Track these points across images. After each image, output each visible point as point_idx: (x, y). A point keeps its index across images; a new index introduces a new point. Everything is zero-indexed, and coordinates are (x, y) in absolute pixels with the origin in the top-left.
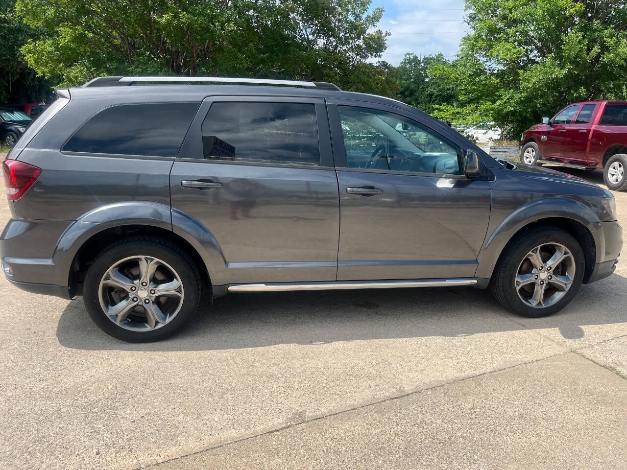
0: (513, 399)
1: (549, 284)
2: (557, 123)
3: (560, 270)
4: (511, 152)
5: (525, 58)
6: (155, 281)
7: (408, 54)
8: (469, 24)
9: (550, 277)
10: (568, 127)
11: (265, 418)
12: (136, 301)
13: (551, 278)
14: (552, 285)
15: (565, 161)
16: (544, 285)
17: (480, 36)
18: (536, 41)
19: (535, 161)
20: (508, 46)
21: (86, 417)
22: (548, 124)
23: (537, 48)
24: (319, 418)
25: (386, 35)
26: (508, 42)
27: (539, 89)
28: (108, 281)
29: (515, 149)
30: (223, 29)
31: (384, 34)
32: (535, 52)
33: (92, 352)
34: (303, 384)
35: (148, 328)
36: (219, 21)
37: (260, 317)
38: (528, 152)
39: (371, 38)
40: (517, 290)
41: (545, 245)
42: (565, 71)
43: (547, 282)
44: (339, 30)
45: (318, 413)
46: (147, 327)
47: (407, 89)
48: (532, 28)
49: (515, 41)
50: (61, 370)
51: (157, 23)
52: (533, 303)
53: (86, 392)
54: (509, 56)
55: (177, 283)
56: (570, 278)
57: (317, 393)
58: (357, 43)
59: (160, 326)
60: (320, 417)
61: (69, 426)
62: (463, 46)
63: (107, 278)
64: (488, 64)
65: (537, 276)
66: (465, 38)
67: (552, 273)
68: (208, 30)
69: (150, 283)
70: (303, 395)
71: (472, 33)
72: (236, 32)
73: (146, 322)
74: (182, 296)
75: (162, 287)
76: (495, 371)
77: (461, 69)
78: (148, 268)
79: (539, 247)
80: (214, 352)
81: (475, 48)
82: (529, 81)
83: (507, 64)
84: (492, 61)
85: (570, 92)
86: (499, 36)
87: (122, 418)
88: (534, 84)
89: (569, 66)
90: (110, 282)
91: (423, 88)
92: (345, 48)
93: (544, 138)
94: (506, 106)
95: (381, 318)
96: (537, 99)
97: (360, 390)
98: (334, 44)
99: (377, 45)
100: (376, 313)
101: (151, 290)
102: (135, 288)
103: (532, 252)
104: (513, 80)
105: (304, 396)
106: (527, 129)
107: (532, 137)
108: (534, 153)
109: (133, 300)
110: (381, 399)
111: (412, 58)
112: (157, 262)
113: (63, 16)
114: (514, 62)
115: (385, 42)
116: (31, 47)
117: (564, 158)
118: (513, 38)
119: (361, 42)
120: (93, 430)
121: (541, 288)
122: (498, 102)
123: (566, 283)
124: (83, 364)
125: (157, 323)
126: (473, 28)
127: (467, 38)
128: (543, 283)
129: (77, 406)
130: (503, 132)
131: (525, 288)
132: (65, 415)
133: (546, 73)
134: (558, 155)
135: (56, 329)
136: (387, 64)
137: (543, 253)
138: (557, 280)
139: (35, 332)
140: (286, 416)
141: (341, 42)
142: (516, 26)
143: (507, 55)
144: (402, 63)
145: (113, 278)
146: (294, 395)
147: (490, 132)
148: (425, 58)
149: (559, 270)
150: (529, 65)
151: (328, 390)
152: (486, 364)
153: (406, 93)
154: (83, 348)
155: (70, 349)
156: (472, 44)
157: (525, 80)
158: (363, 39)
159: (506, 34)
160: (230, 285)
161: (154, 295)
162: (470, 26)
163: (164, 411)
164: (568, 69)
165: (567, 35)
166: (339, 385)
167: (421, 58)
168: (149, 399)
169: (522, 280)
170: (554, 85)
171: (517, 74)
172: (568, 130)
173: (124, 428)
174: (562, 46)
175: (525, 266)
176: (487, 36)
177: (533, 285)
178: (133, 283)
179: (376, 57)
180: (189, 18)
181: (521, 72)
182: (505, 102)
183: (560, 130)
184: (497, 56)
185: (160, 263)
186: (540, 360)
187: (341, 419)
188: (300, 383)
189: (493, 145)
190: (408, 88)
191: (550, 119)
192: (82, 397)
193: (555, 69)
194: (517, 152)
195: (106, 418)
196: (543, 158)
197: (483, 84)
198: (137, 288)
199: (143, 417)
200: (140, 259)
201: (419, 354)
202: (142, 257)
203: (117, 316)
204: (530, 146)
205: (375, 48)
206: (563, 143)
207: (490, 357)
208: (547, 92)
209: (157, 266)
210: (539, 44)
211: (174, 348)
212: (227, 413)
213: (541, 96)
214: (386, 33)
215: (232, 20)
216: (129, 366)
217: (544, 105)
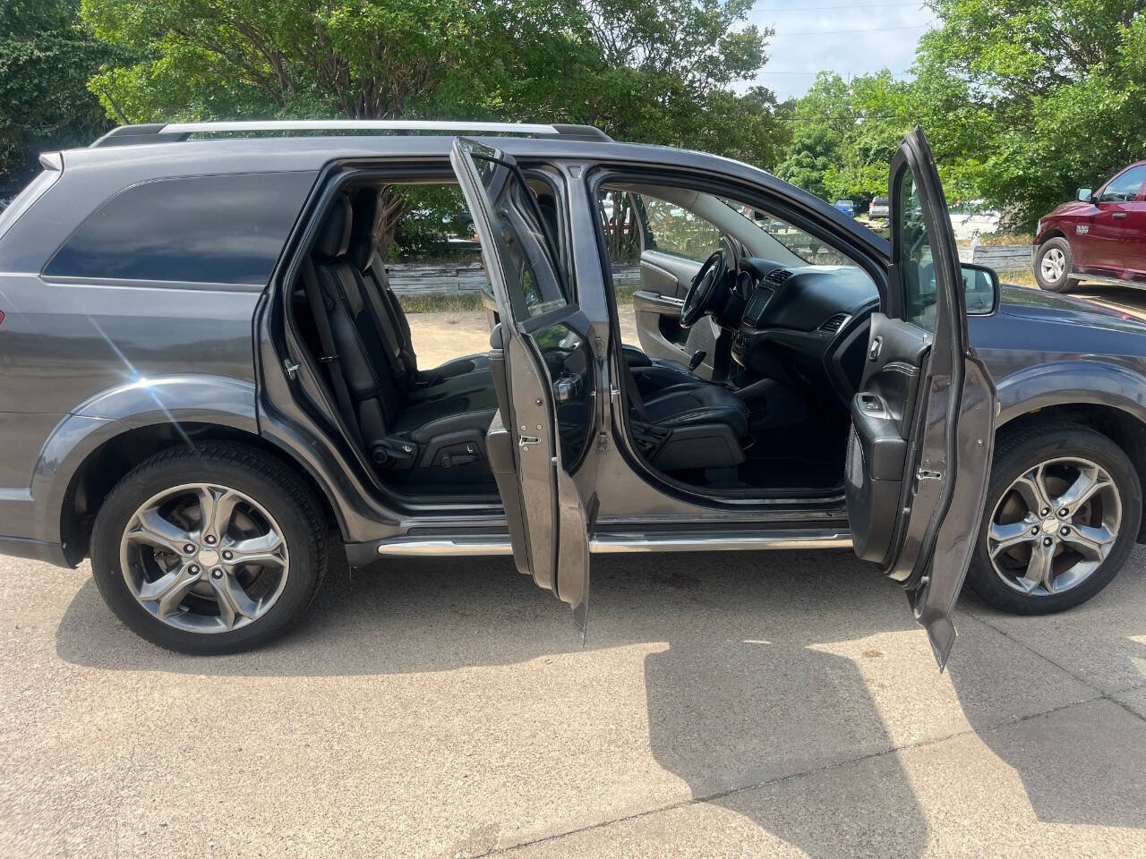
0: (960, 813)
1: (1064, 544)
2: (1109, 199)
3: (1089, 514)
4: (1016, 258)
5: (1048, 74)
6: (233, 533)
7: (824, 73)
8: (934, 10)
9: (1065, 531)
10: (1129, 207)
11: (412, 840)
12: (196, 573)
13: (1068, 532)
14: (1071, 548)
15: (1124, 275)
16: (1052, 548)
17: (955, 32)
18: (1068, 40)
19: (1065, 275)
20: (1011, 50)
21: (57, 819)
22: (1090, 203)
23: (1071, 54)
24: (526, 845)
25: (766, 35)
26: (1012, 43)
27: (1073, 133)
28: (137, 534)
29: (1025, 252)
30: (443, 33)
31: (761, 32)
32: (1066, 62)
33: (109, 673)
34: (508, 760)
35: (220, 627)
36: (436, 20)
37: (456, 603)
38: (1051, 258)
39: (736, 41)
40: (992, 556)
41: (1056, 462)
42: (1124, 97)
43: (1058, 540)
44: (673, 27)
45: (525, 831)
46: (219, 625)
47: (819, 140)
48: (1060, 13)
49: (1026, 40)
50: (42, 711)
51: (324, 26)
52: (1027, 585)
53: (73, 761)
54: (1012, 69)
55: (274, 538)
56: (1110, 532)
57: (534, 783)
58: (708, 53)
59: (244, 622)
60: (527, 840)
61: (20, 837)
62: (922, 53)
63: (138, 527)
64: (973, 85)
65: (1037, 527)
66: (927, 37)
67: (1070, 521)
68: (417, 38)
69: (221, 538)
70: (504, 785)
71: (940, 25)
72: (468, 38)
73: (218, 614)
74: (286, 563)
75: (244, 545)
76: (927, 743)
77: (920, 95)
78: (215, 508)
79: (1041, 466)
80: (345, 680)
81: (946, 55)
82: (1052, 116)
83: (1010, 85)
84: (981, 81)
85: (1135, 139)
86: (993, 31)
87: (124, 825)
88: (1063, 122)
89: (1132, 87)
90: (142, 535)
91: (850, 137)
92: (684, 63)
93: (1082, 229)
94: (1008, 167)
95: (700, 609)
96: (1070, 152)
97: (626, 778)
98: (665, 55)
99: (746, 55)
100: (693, 599)
101: (225, 552)
102: (194, 547)
103: (1025, 477)
104: (1022, 117)
105: (504, 789)
106: (1050, 212)
107: (1059, 228)
108: (1062, 260)
109: (190, 571)
110: (666, 801)
111: (831, 80)
112: (234, 497)
113: (159, 20)
114: (1025, 82)
115: (764, 48)
116: (106, 78)
117: (1122, 269)
118: (1021, 36)
119: (714, 51)
120: (61, 850)
121: (1047, 553)
122: (992, 161)
123: (1101, 541)
124: (86, 699)
125: (238, 617)
126: (944, 16)
127: (931, 36)
128: (1051, 543)
129: (49, 792)
130: (1002, 218)
131: (1010, 553)
132: (18, 811)
133: (1086, 102)
134: (1110, 263)
135: (59, 621)
136: (767, 90)
137: (1049, 479)
138: (1083, 537)
139: (17, 628)
140: (456, 835)
141: (675, 51)
142: (1027, 13)
143: (1009, 67)
144: (811, 90)
145: (146, 526)
146: (484, 786)
147: (976, 217)
148: (857, 80)
149: (1086, 515)
150: (1054, 87)
151: (557, 776)
152: (909, 723)
153: (819, 149)
154: (96, 664)
155: (70, 666)
156: (940, 47)
157: (1044, 115)
158: (721, 44)
159: (1009, 27)
160: (383, 541)
161: (230, 562)
162: (937, 14)
163: (209, 815)
164: (1132, 93)
165: (1128, 25)
166: (584, 766)
167: (846, 81)
168: (188, 785)
169: (1001, 536)
170: (1105, 125)
171: (1029, 104)
172: (1131, 214)
173: (123, 850)
174: (1119, 48)
175: (1010, 507)
176: (970, 31)
177: (1027, 547)
178: (189, 538)
179: (745, 78)
180: (380, 16)
181: (1036, 99)
182: (1007, 160)
183: (1114, 215)
184: (990, 69)
185: (240, 497)
186: (1034, 716)
187: (571, 849)
188: (503, 758)
189: (980, 245)
190: (822, 138)
191: (1094, 192)
192: (61, 772)
193: (1104, 93)
194: (1028, 258)
195: (94, 824)
196: (1082, 270)
197: (963, 125)
198: (197, 547)
199: (166, 825)
200: (200, 490)
201: (766, 695)
202: (204, 486)
203: (158, 601)
204: (1054, 246)
205: (745, 62)
206: (1124, 239)
207: (922, 706)
208: (1089, 139)
209: (234, 503)
210: (1075, 47)
211: (270, 668)
212: (336, 823)
213: (1078, 148)
214: (766, 31)
215: (460, 17)
216: (171, 707)
217: (1085, 164)
